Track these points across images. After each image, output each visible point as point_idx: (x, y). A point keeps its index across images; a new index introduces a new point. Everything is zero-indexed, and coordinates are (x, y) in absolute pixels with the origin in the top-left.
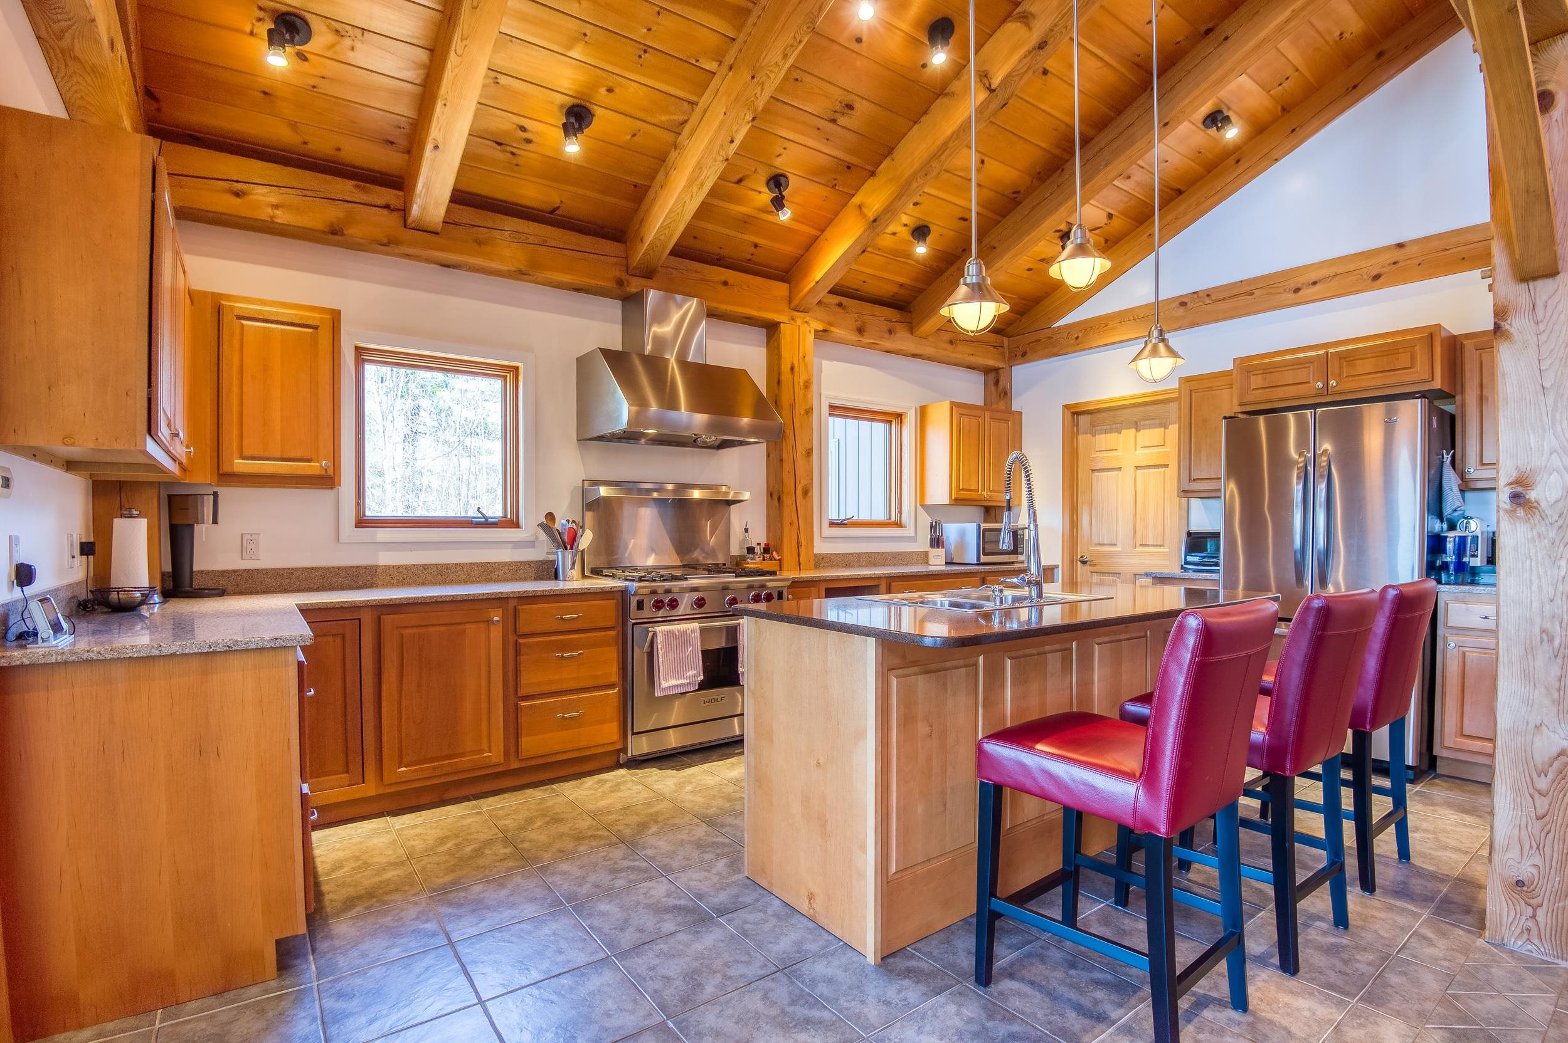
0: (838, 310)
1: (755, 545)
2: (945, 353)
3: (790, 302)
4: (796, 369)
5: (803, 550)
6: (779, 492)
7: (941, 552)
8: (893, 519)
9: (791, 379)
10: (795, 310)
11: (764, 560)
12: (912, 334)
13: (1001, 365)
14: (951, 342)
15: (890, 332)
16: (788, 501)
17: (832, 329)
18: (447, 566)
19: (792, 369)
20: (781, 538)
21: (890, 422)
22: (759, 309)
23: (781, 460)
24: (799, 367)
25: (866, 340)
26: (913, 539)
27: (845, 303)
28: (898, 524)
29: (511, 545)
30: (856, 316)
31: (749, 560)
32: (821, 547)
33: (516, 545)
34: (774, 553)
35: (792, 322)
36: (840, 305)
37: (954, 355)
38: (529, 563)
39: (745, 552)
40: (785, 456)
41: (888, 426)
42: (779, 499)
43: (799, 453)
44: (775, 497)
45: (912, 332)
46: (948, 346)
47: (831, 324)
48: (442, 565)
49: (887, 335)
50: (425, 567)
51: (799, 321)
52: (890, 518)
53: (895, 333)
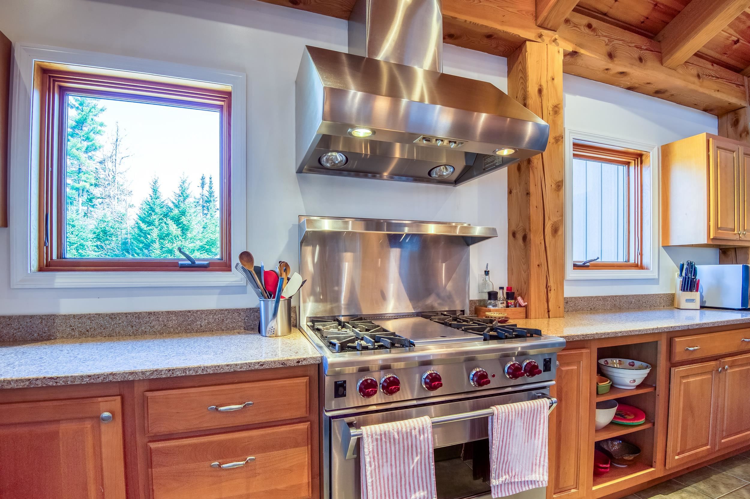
0: (587, 30)
1: (496, 289)
2: (692, 87)
3: (536, 17)
4: (544, 92)
5: (552, 295)
6: (524, 230)
7: (695, 295)
8: (632, 261)
9: (539, 104)
10: (541, 26)
11: (508, 306)
12: (662, 64)
13: (743, 104)
14: (699, 76)
15: (641, 59)
16: (535, 239)
17: (582, 51)
18: (138, 315)
19: (540, 91)
20: (527, 282)
21: (628, 164)
22: (503, 23)
23: (528, 194)
24: (547, 88)
25: (617, 67)
26: (654, 281)
27: (594, 26)
28: (639, 266)
29: (218, 291)
30: (606, 39)
31: (491, 307)
32: (570, 291)
33: (225, 290)
34: (519, 298)
35: (539, 40)
36: (589, 26)
37: (701, 90)
38: (237, 311)
39: (486, 297)
40: (532, 189)
41: (626, 168)
42: (525, 238)
43: (548, 186)
44: (520, 236)
45: (662, 63)
46: (696, 80)
47: (581, 46)
48: (133, 314)
49: (638, 62)
50: (112, 316)
51: (547, 39)
52: (629, 261)
53: (645, 61)
